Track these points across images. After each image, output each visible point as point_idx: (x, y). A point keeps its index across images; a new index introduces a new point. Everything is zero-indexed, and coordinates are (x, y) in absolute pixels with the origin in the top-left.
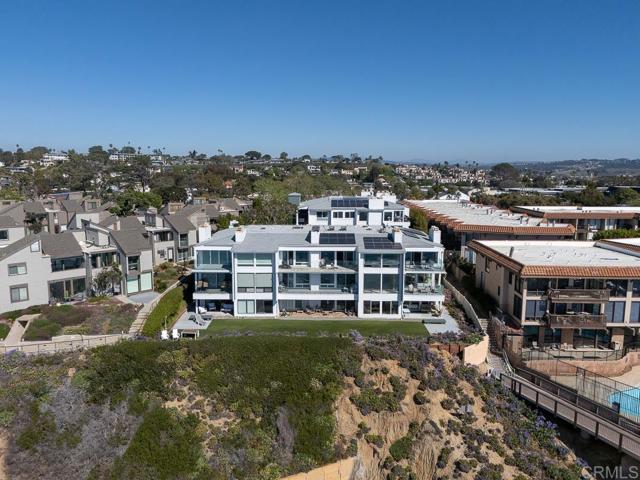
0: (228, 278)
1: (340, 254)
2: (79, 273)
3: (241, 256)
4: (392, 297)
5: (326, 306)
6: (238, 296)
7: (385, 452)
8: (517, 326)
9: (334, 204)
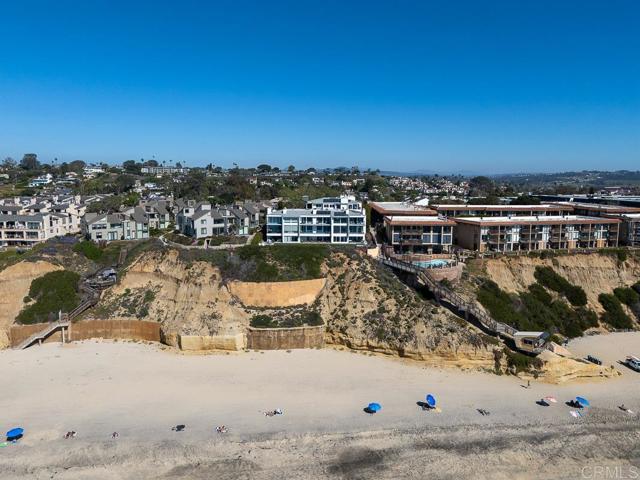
0: (280, 228)
1: (325, 219)
2: (222, 225)
3: (285, 219)
4: (345, 235)
5: (319, 239)
6: (284, 234)
7: (336, 278)
8: (390, 244)
9: (325, 201)
